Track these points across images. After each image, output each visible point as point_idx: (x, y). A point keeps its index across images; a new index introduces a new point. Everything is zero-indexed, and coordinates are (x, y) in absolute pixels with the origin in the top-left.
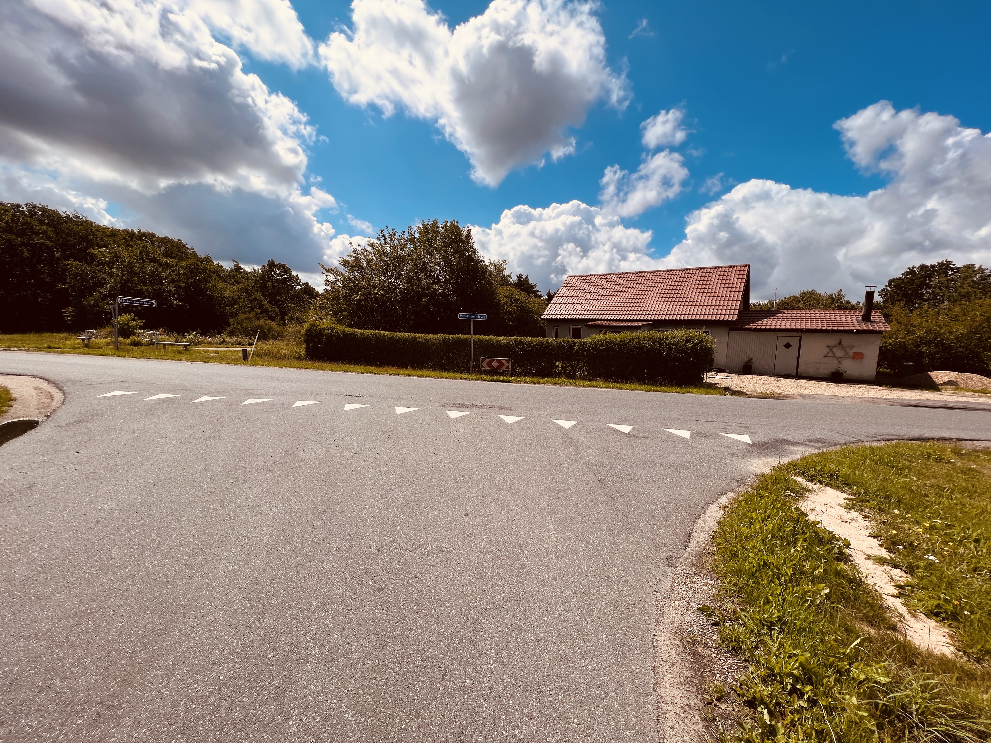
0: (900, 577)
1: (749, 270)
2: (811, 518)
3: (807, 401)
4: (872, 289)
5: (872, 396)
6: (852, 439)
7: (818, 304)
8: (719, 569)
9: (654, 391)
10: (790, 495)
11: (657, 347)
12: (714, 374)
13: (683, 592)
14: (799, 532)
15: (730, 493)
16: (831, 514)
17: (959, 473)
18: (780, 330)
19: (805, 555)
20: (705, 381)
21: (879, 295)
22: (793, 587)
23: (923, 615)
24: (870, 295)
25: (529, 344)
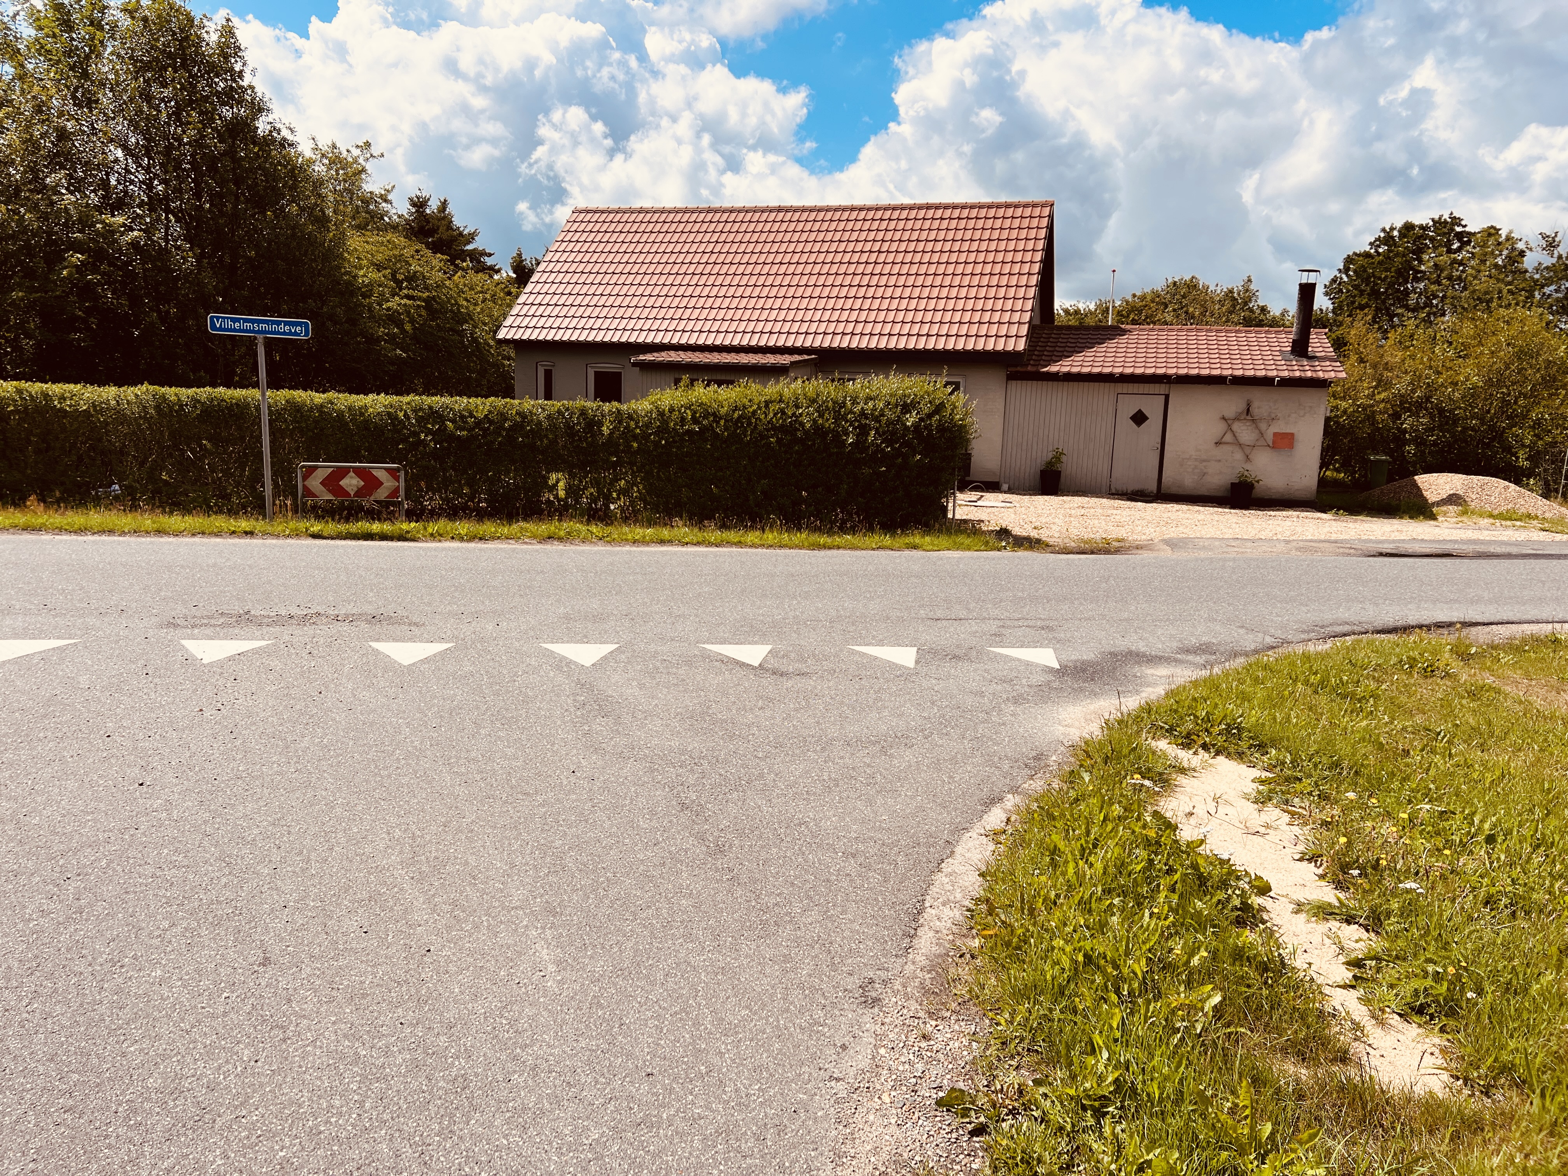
0: (1357, 941)
1: (1051, 217)
2: (1187, 833)
3: (1182, 555)
4: (1312, 278)
5: (1310, 537)
6: (1269, 640)
7: (1203, 314)
8: (987, 991)
9: (825, 547)
10: (1142, 785)
11: (830, 423)
12: (974, 495)
13: (901, 1068)
14: (1159, 871)
15: (1010, 796)
16: (1227, 818)
17: (1463, 697)
18: (1124, 379)
19: (1174, 924)
20: (950, 516)
21: (1326, 294)
22: (1148, 1002)
23: (1397, 1017)
24: (1307, 292)
25: (461, 418)
